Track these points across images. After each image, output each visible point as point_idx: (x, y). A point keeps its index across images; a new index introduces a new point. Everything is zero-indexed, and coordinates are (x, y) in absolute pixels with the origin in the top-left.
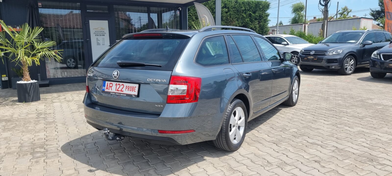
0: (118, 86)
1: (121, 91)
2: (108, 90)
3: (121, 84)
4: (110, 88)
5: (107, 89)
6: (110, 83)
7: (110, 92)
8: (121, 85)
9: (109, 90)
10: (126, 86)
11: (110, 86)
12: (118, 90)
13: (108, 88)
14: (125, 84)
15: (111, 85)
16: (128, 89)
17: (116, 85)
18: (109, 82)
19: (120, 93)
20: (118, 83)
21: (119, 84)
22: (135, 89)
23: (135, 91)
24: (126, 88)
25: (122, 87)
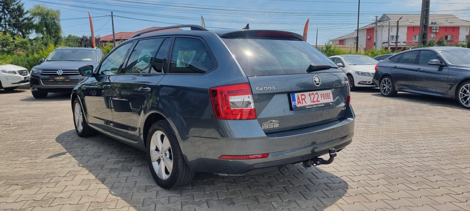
0: (312, 96)
1: (317, 101)
2: (301, 104)
3: (314, 92)
4: (303, 100)
5: (299, 104)
6: (302, 95)
7: (306, 106)
8: (315, 94)
9: (303, 104)
10: (321, 94)
11: (302, 99)
12: (314, 101)
13: (300, 102)
14: (320, 92)
15: (303, 97)
16: (324, 97)
17: (309, 95)
18: (300, 94)
19: (318, 104)
20: (311, 93)
21: (313, 94)
22: (330, 96)
23: (330, 98)
24: (322, 97)
25: (316, 96)
